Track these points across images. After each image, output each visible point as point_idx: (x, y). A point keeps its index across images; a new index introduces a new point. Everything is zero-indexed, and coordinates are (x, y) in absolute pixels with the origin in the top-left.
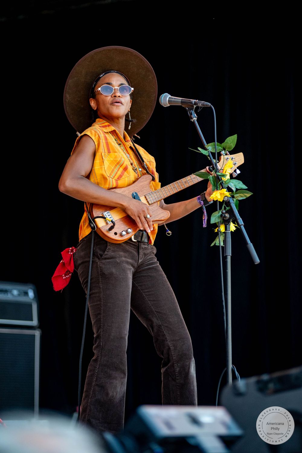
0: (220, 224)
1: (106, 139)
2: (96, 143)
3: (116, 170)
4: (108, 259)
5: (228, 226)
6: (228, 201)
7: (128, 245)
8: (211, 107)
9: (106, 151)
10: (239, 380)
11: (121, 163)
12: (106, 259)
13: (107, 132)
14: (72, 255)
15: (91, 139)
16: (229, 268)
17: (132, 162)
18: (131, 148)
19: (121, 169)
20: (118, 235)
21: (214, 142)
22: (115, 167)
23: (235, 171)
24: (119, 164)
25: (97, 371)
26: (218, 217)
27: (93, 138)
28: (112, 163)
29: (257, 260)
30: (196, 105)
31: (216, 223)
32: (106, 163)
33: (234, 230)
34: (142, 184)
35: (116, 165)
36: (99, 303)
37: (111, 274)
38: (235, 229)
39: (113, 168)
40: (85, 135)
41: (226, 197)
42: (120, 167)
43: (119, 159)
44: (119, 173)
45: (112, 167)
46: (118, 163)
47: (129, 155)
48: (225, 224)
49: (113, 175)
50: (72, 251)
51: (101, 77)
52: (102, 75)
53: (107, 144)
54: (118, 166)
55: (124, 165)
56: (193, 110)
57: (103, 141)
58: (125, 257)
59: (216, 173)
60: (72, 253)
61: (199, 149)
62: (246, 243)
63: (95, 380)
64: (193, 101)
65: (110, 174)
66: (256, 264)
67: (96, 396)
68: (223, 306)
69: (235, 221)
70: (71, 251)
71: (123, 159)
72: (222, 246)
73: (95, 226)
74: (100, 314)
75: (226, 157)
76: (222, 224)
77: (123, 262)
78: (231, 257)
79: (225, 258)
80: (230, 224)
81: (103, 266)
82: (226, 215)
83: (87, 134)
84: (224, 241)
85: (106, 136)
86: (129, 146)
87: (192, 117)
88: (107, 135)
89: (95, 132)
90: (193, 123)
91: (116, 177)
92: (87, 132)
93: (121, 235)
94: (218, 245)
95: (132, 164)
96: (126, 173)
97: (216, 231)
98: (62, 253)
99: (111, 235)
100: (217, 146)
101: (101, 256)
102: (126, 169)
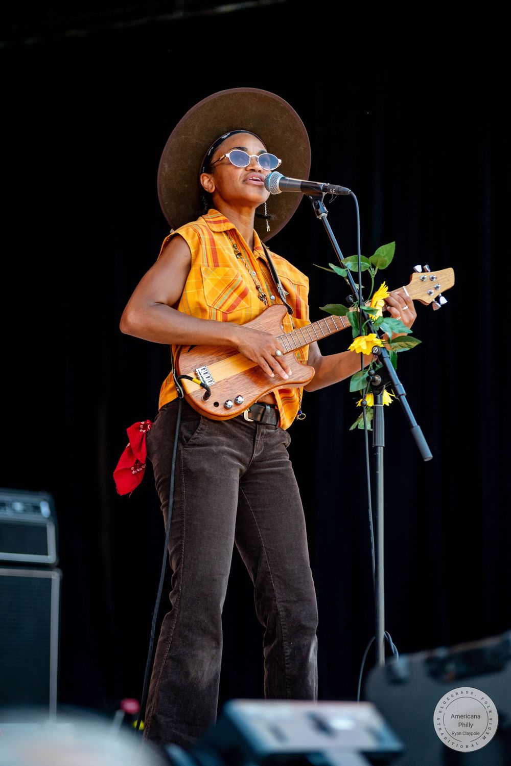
0: (365, 393)
1: (213, 242)
2: (193, 251)
3: (225, 297)
4: (199, 445)
5: (379, 396)
6: (380, 354)
7: (235, 426)
8: (351, 196)
9: (211, 263)
10: (396, 658)
11: (236, 284)
12: (194, 445)
13: (221, 232)
14: (145, 435)
15: (184, 243)
16: (381, 468)
17: (258, 283)
18: (260, 259)
19: (236, 295)
20: (221, 406)
21: (356, 253)
22: (224, 292)
23: (437, 299)
24: (232, 286)
25: (172, 635)
26: (363, 381)
27: (189, 242)
28: (219, 283)
29: (428, 455)
30: (325, 192)
31: (358, 392)
32: (209, 284)
33: (389, 404)
34: (268, 320)
35: (226, 289)
36: (179, 519)
37: (202, 471)
38: (390, 401)
39: (220, 292)
40: (177, 235)
41: (377, 348)
42: (234, 291)
43: (232, 279)
44: (231, 301)
45: (218, 290)
46: (230, 285)
47: (254, 273)
48: (373, 394)
49: (219, 304)
50: (145, 427)
51: (224, 139)
52: (225, 136)
53: (214, 252)
54: (230, 290)
55: (241, 289)
56: (321, 201)
57: (206, 247)
58: (229, 446)
59: (359, 306)
60: (144, 431)
61: (331, 266)
62: (410, 426)
63: (169, 649)
64: (322, 185)
65: (214, 303)
66: (426, 460)
67: (168, 675)
68: (370, 531)
69: (391, 388)
70: (142, 427)
71: (240, 278)
72: (369, 431)
73: (182, 390)
74: (180, 538)
75: (425, 275)
76: (369, 392)
77: (224, 452)
78: (384, 448)
79: (374, 450)
80: (383, 393)
81: (189, 457)
82: (376, 378)
83: (180, 234)
84: (372, 421)
85: (213, 239)
86: (258, 257)
87: (320, 212)
88: (216, 237)
89: (195, 231)
90: (321, 222)
91: (224, 309)
92: (181, 231)
93: (226, 408)
94: (363, 428)
95: (257, 288)
96: (243, 302)
97: (359, 405)
98: (128, 429)
99: (209, 407)
100: (362, 261)
101: (188, 439)
102: (243, 295)
